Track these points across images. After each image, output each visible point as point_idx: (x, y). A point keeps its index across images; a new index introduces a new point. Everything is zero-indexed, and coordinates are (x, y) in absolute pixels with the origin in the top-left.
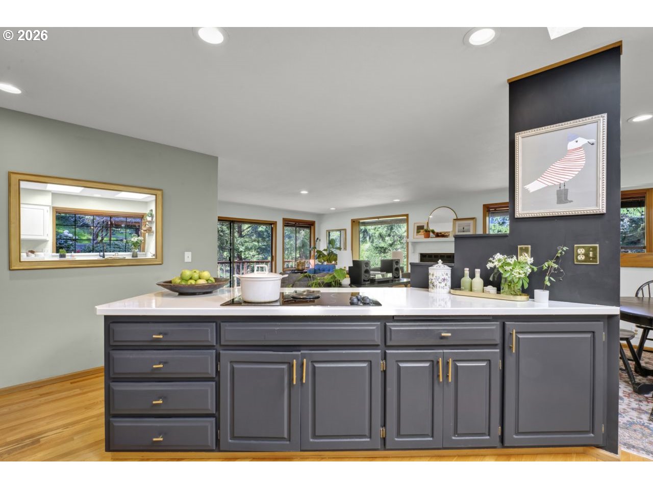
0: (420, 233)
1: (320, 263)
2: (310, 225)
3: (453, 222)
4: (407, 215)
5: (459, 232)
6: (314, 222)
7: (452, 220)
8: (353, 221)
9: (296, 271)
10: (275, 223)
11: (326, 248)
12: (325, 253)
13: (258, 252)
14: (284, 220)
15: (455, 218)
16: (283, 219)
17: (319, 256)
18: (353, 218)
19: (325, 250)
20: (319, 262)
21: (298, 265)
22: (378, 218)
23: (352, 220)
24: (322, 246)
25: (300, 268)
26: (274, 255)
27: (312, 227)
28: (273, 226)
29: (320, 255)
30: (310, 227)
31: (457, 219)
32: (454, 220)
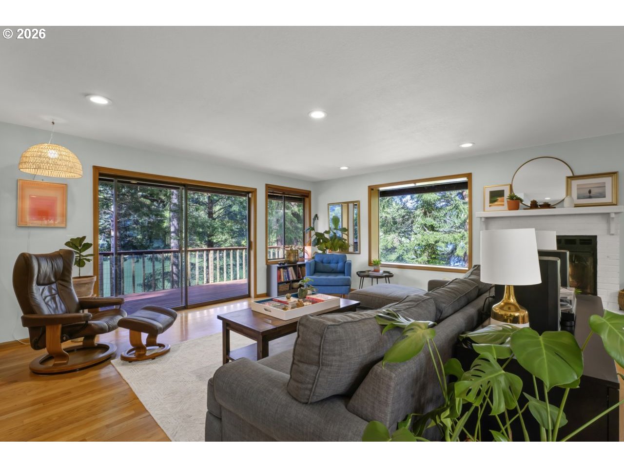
0: (496, 203)
1: (320, 252)
2: (302, 197)
3: (567, 182)
4: (469, 176)
5: (579, 198)
6: (310, 192)
7: (565, 180)
8: (371, 189)
9: (286, 265)
10: (254, 191)
11: (327, 229)
12: (327, 236)
13: (231, 235)
14: (268, 187)
15: (571, 175)
16: (267, 185)
17: (318, 240)
18: (369, 185)
19: (326, 232)
20: (319, 249)
21: (289, 255)
22: (415, 181)
23: (369, 187)
24: (322, 226)
25: (292, 259)
26: (252, 239)
27: (307, 200)
28: (250, 195)
29: (320, 240)
30: (304, 199)
31: (574, 177)
32: (568, 177)
